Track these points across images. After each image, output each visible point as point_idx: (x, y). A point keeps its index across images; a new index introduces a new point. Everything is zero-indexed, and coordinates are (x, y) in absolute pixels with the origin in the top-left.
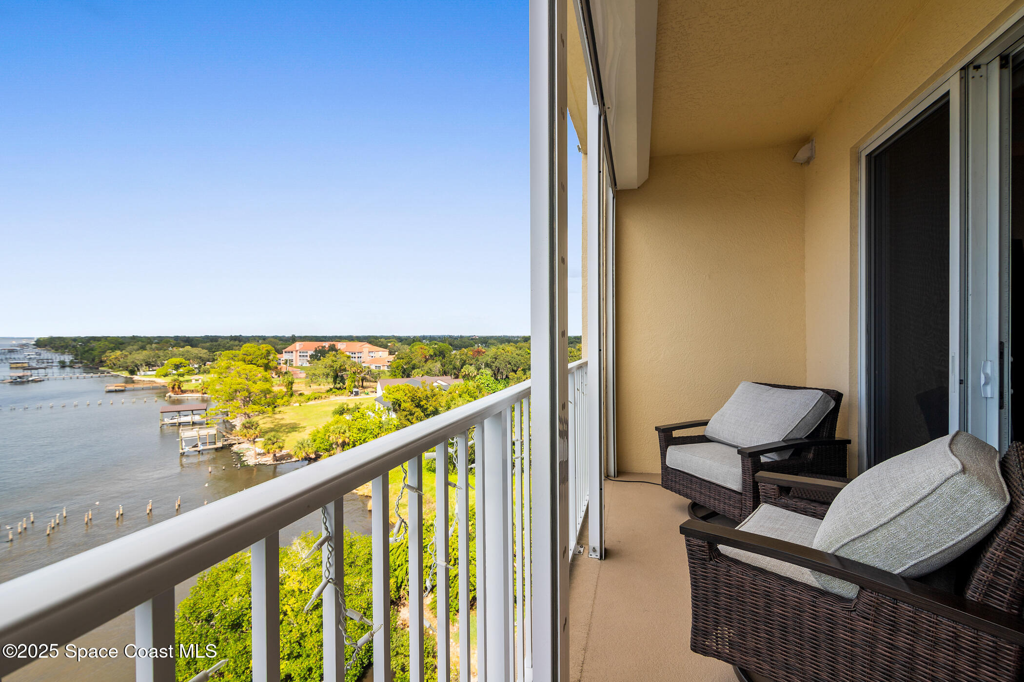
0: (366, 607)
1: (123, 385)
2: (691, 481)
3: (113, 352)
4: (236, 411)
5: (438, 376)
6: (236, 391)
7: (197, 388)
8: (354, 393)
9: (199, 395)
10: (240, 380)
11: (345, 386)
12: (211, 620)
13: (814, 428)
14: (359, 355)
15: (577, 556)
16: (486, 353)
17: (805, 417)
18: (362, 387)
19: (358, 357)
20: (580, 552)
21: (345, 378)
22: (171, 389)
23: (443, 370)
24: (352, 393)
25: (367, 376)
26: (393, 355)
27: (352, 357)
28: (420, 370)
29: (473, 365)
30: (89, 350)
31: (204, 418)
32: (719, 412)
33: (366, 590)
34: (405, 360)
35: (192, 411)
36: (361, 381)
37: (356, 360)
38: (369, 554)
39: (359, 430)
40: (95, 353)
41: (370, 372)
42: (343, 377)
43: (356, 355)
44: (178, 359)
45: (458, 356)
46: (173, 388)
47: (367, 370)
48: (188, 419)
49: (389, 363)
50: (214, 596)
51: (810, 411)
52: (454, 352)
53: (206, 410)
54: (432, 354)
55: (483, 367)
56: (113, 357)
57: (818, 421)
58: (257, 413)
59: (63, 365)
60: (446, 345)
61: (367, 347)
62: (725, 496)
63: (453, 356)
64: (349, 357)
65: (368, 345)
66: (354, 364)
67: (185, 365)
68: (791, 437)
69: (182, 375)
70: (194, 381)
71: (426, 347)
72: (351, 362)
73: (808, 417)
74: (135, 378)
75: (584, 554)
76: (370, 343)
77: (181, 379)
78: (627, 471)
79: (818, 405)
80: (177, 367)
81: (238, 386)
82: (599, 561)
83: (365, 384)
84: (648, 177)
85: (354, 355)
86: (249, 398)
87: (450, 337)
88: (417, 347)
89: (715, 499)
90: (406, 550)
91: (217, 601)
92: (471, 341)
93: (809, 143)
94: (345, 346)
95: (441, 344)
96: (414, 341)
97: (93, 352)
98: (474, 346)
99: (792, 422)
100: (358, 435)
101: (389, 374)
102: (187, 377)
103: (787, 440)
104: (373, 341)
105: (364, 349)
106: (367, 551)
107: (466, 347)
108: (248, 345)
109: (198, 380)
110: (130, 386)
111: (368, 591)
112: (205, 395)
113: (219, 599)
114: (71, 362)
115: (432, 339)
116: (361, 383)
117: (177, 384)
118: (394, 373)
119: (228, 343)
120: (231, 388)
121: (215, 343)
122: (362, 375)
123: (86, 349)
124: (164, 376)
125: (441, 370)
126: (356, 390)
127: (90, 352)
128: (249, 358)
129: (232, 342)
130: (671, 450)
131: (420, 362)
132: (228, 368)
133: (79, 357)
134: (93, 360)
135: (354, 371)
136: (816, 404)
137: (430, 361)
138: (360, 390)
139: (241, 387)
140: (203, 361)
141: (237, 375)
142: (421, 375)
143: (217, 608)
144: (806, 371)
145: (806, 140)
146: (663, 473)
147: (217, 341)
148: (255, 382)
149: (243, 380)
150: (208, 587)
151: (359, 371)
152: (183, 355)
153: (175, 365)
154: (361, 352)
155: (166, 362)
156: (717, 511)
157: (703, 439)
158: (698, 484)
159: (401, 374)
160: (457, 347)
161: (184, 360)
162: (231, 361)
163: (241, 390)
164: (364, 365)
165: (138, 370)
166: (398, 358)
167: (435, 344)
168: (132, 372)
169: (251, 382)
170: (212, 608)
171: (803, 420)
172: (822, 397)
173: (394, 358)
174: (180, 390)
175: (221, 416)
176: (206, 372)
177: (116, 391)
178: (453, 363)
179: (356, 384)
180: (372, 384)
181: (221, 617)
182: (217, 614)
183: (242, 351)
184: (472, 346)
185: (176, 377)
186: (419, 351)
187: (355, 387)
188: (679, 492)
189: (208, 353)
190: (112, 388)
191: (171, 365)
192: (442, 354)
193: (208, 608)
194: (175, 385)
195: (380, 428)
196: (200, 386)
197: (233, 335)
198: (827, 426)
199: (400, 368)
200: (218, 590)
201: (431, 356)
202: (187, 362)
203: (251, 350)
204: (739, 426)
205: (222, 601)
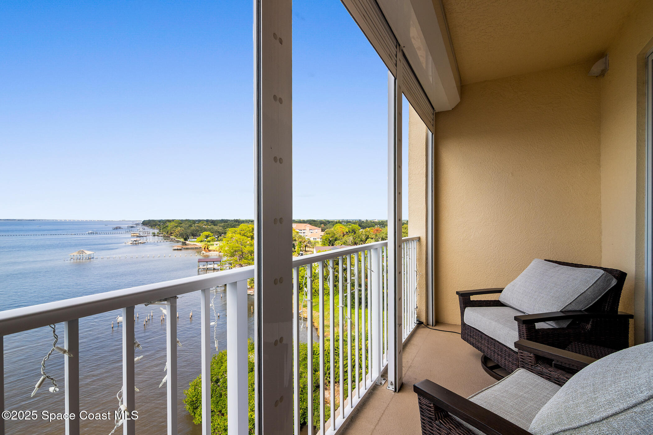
0: (302, 387)
1: (181, 246)
2: (481, 337)
3: (177, 228)
4: (236, 263)
5: (351, 245)
6: (236, 251)
7: (216, 249)
8: (300, 255)
9: (218, 253)
10: (237, 245)
11: (295, 250)
12: (217, 383)
13: (594, 302)
14: (304, 231)
15: (378, 387)
16: (382, 231)
17: (585, 292)
18: (305, 251)
19: (303, 233)
20: (381, 384)
21: (295, 245)
22: (204, 249)
23: (354, 241)
24: (299, 254)
25: (308, 244)
26: (324, 231)
27: (300, 233)
28: (340, 241)
29: (373, 239)
30: (166, 227)
31: (219, 266)
32: (512, 283)
33: (303, 376)
34: (330, 235)
35: (214, 262)
36: (304, 247)
37: (302, 234)
38: (306, 354)
39: (302, 277)
40: (169, 228)
41: (309, 242)
42: (294, 245)
43: (302, 232)
44: (207, 232)
45: (364, 233)
46: (205, 249)
47: (308, 240)
48: (211, 266)
49: (321, 237)
50: (220, 369)
51: (590, 287)
52: (361, 230)
53: (220, 261)
54: (348, 231)
55: (380, 240)
56: (177, 231)
57: (599, 296)
58: (246, 264)
59: (154, 235)
60: (357, 226)
61: (308, 226)
62: (505, 353)
63: (361, 233)
64: (298, 233)
65: (309, 225)
66: (300, 237)
67: (211, 236)
68: (570, 308)
69: (209, 241)
70: (215, 245)
71: (344, 227)
72: (299, 236)
73: (588, 293)
74: (187, 242)
75: (385, 385)
76: (311, 224)
77: (209, 243)
78: (443, 322)
79: (598, 282)
80: (207, 237)
81: (236, 248)
82: (393, 393)
83: (307, 249)
84: (460, 101)
85: (301, 232)
86: (242, 255)
87: (360, 220)
88: (338, 227)
89: (498, 355)
90: (328, 354)
91: (221, 372)
92: (373, 223)
93: (604, 57)
94: (296, 226)
95: (353, 225)
96: (337, 223)
97: (167, 228)
98: (375, 226)
99: (572, 296)
100: (302, 280)
101: (321, 243)
102: (211, 243)
103: (565, 311)
104: (312, 223)
105: (307, 228)
106: (304, 352)
107: (369, 227)
108: (242, 224)
109: (217, 245)
110: (185, 247)
111: (304, 377)
112: (220, 253)
113: (222, 371)
114: (158, 233)
115: (348, 222)
116: (305, 249)
117: (206, 246)
118: (324, 243)
119: (233, 223)
120: (233, 249)
121: (226, 224)
122: (305, 243)
123: (165, 226)
124: (201, 242)
125: (353, 241)
126: (301, 252)
127: (166, 228)
128: (243, 232)
129: (235, 223)
130: (468, 310)
131: (340, 236)
132: (232, 238)
133: (161, 231)
134: (168, 232)
135: (300, 241)
136: (596, 281)
137: (346, 235)
138: (304, 253)
139: (238, 249)
140: (220, 233)
141: (236, 242)
142: (340, 245)
143: (221, 376)
144: (601, 251)
145: (601, 55)
146: (462, 327)
147: (227, 222)
148: (245, 246)
149: (239, 245)
150: (217, 363)
151: (303, 241)
152: (210, 230)
153: (206, 236)
154: (305, 230)
155: (202, 234)
156: (499, 364)
157: (498, 304)
158: (487, 340)
159: (328, 243)
160: (364, 228)
161: (210, 233)
162: (233, 234)
163: (238, 251)
164: (306, 237)
165: (188, 238)
166: (326, 234)
167: (350, 225)
168: (186, 239)
169: (243, 246)
170: (219, 375)
171: (583, 294)
172: (603, 276)
173: (324, 233)
174: (208, 250)
175: (228, 265)
176: (221, 240)
177: (178, 249)
178: (360, 237)
179: (302, 249)
180: (311, 249)
181: (223, 381)
182: (221, 379)
183: (239, 228)
184: (373, 227)
185: (206, 242)
186: (338, 229)
187: (301, 251)
188: (473, 344)
189: (222, 229)
190: (176, 248)
191: (204, 236)
192: (354, 231)
193: (217, 375)
194: (205, 247)
195: (315, 276)
196: (218, 248)
197: (235, 219)
198: (609, 302)
199: (328, 240)
200: (222, 365)
201: (347, 233)
202: (212, 234)
203: (244, 228)
204: (526, 295)
205: (224, 372)
